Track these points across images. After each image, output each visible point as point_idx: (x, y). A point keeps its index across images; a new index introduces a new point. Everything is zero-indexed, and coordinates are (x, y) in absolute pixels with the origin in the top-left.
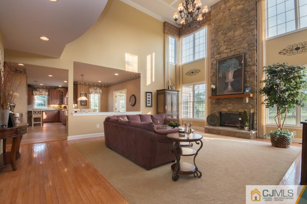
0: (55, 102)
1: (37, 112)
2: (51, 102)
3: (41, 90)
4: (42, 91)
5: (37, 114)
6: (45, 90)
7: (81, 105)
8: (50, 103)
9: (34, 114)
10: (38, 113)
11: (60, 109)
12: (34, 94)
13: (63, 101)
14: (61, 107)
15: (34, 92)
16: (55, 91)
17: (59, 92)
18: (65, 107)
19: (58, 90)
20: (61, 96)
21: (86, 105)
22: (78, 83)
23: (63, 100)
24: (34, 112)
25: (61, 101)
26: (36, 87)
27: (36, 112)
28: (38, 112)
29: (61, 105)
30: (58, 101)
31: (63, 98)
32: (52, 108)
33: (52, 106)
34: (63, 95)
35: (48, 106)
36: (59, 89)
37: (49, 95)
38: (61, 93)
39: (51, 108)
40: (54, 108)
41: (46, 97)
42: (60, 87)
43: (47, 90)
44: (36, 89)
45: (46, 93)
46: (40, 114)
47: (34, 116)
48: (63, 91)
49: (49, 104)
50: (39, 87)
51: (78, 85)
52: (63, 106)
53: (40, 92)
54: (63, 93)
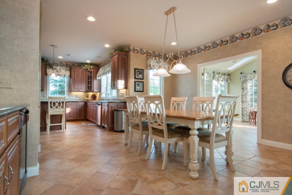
0: (80, 87)
1: (57, 104)
2: (74, 88)
3: (58, 68)
4: (60, 69)
5: (57, 107)
6: (64, 68)
7: (135, 91)
8: (73, 90)
9: (51, 107)
10: (59, 106)
11: (86, 99)
12: (48, 73)
13: (91, 87)
14: (87, 97)
15: (48, 70)
16: (80, 70)
17: (85, 72)
18: (94, 97)
19: (85, 68)
20: (88, 79)
21: (143, 91)
22: (131, 48)
23: (91, 84)
24: (51, 103)
25: (88, 87)
26: (51, 62)
27: (54, 103)
28: (60, 103)
29: (87, 93)
30: (84, 87)
31: (91, 81)
32: (75, 98)
33: (74, 93)
34: (91, 77)
35: (69, 95)
36: (86, 66)
37: (70, 76)
38: (89, 73)
39: (73, 98)
40: (77, 98)
41: (66, 79)
42: (87, 64)
43: (68, 69)
44: (52, 67)
45: (66, 72)
46: (62, 107)
47: (51, 111)
48: (92, 70)
49: (70, 90)
50: (55, 62)
51: (131, 52)
52: (91, 94)
53: (57, 71)
54: (92, 73)
